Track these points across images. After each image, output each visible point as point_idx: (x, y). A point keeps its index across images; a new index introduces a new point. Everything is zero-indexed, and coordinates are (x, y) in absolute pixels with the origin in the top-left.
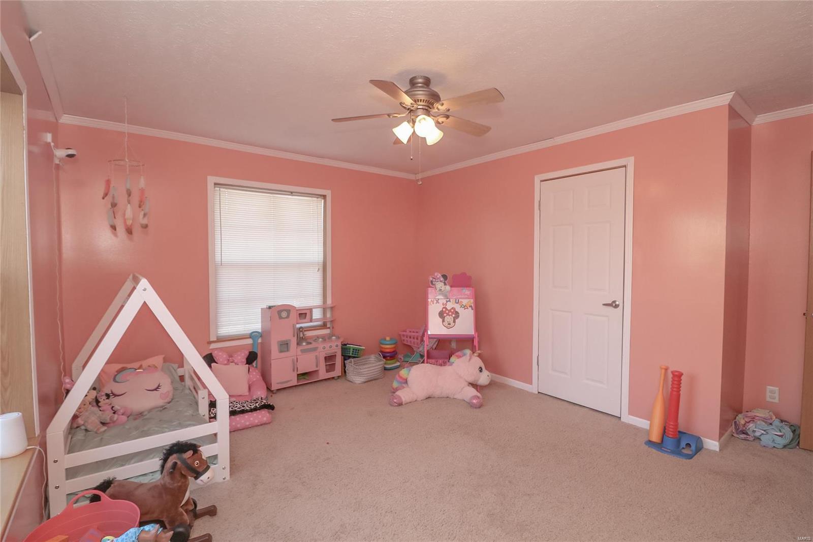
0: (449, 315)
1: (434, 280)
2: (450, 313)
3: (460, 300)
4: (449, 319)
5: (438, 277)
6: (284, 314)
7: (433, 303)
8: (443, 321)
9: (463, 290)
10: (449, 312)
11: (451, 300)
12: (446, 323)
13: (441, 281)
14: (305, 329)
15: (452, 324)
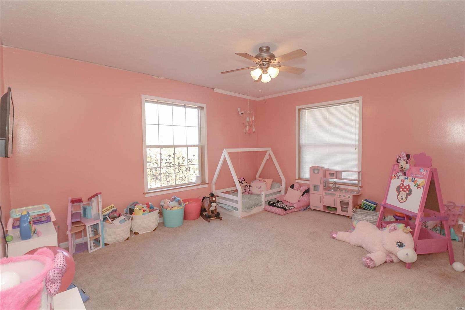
0: (404, 191)
1: (399, 158)
2: (405, 190)
3: (416, 179)
4: (403, 194)
5: (403, 156)
6: (316, 171)
7: (395, 178)
8: (398, 195)
9: (421, 169)
10: (404, 188)
11: (409, 178)
12: (400, 197)
13: (404, 160)
14: (336, 183)
15: (404, 199)
